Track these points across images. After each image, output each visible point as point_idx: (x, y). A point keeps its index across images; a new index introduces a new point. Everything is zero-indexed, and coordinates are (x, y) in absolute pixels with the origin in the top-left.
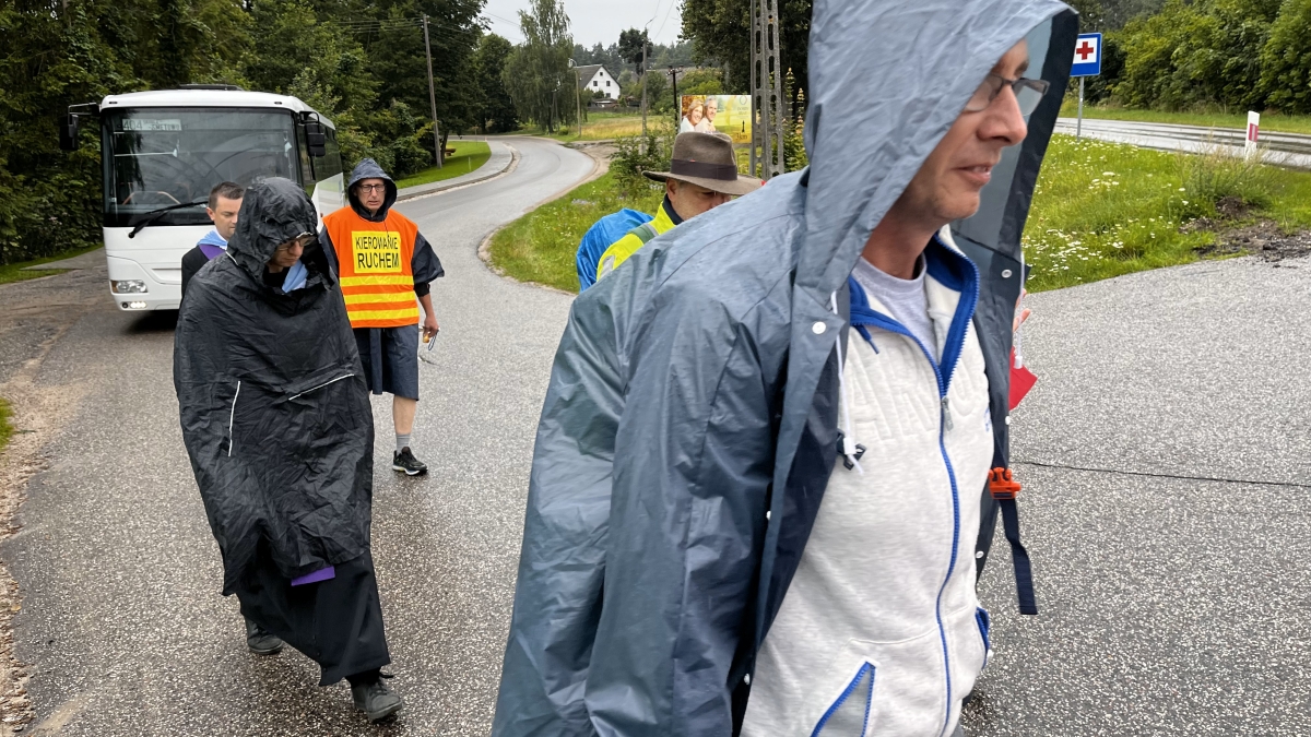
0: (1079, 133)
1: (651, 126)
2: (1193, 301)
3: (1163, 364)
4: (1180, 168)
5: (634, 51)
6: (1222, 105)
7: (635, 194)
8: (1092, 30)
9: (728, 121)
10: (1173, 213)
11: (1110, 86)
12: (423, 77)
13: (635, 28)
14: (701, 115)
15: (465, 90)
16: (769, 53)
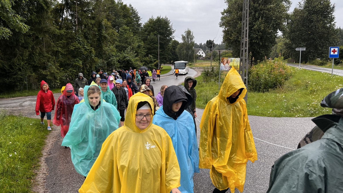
0: (332, 73)
1: (213, 64)
5: (210, 45)
7: (207, 81)
8: (336, 45)
12: (157, 50)
13: (210, 40)
14: (226, 62)
15: (167, 53)
16: (245, 48)
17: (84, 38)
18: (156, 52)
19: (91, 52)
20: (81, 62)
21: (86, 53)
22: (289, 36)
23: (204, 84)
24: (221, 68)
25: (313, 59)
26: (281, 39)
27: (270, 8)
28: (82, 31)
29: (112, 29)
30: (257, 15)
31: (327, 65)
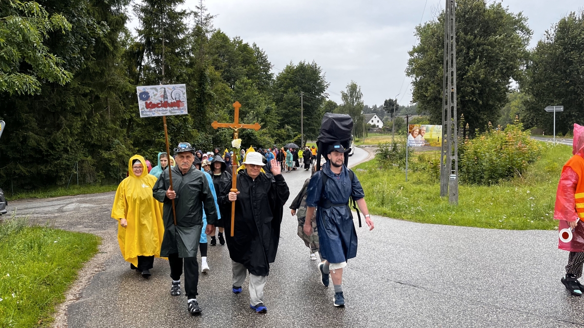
1: (395, 139)
5: (390, 108)
7: (386, 168)
9: (431, 136)
12: (299, 116)
13: (391, 99)
14: (418, 133)
18: (298, 121)
21: (176, 123)
22: (530, 88)
23: (379, 171)
26: (516, 96)
27: (495, 41)
30: (472, 54)
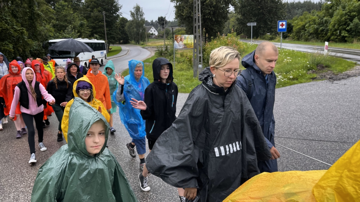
0: (281, 47)
1: (166, 43)
2: (311, 92)
3: (303, 109)
4: (307, 57)
5: (162, 22)
6: (318, 40)
8: (284, 19)
9: (187, 42)
10: (305, 69)
11: (289, 35)
12: (103, 28)
13: (162, 16)
14: (180, 40)
15: (115, 32)
16: (198, 24)
17: (12, 17)
19: (22, 33)
20: (11, 46)
21: (16, 35)
22: (240, 11)
24: (175, 46)
25: (263, 34)
26: (233, 15)
28: (8, 8)
29: (47, 5)
31: (276, 40)
